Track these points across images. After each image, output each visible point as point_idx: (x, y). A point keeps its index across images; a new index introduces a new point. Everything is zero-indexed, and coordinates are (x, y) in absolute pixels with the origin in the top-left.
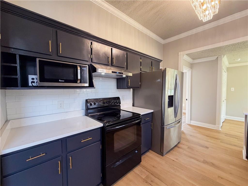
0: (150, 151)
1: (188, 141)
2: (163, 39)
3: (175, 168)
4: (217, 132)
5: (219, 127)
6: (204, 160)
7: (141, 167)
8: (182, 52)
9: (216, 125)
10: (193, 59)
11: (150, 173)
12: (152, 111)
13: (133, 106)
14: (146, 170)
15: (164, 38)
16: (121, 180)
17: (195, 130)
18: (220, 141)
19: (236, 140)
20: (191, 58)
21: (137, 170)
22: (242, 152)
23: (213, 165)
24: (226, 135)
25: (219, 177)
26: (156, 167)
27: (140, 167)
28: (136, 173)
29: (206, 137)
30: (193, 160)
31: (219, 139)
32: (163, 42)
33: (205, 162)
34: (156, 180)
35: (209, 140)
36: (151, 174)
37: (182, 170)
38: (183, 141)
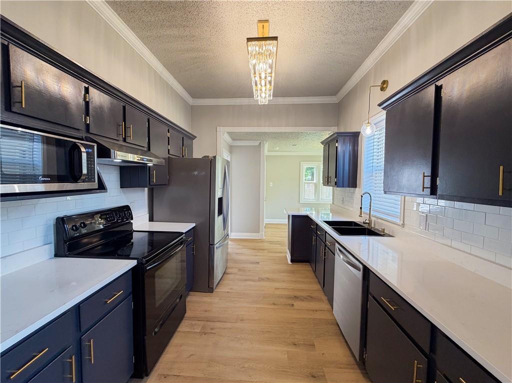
0: (191, 293)
1: (236, 261)
2: (192, 97)
3: (233, 299)
4: (262, 241)
5: (263, 235)
6: (259, 278)
7: (188, 320)
8: (221, 128)
9: (259, 233)
10: (233, 140)
11: (204, 321)
12: (194, 225)
13: (149, 221)
14: (198, 321)
15: (194, 95)
16: (164, 353)
17: (238, 245)
18: (266, 251)
19: (279, 245)
20: (231, 137)
21: (183, 327)
22: (286, 257)
23: (268, 279)
24: (271, 242)
25: (276, 289)
26: (209, 311)
27: (186, 321)
28: (184, 332)
29: (252, 250)
30: (248, 283)
31: (266, 250)
32: (191, 101)
33: (261, 280)
34: (218, 324)
35: (257, 254)
36: (207, 321)
37: (241, 298)
38: (230, 264)
